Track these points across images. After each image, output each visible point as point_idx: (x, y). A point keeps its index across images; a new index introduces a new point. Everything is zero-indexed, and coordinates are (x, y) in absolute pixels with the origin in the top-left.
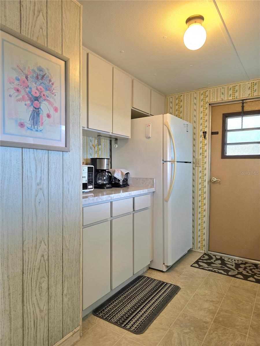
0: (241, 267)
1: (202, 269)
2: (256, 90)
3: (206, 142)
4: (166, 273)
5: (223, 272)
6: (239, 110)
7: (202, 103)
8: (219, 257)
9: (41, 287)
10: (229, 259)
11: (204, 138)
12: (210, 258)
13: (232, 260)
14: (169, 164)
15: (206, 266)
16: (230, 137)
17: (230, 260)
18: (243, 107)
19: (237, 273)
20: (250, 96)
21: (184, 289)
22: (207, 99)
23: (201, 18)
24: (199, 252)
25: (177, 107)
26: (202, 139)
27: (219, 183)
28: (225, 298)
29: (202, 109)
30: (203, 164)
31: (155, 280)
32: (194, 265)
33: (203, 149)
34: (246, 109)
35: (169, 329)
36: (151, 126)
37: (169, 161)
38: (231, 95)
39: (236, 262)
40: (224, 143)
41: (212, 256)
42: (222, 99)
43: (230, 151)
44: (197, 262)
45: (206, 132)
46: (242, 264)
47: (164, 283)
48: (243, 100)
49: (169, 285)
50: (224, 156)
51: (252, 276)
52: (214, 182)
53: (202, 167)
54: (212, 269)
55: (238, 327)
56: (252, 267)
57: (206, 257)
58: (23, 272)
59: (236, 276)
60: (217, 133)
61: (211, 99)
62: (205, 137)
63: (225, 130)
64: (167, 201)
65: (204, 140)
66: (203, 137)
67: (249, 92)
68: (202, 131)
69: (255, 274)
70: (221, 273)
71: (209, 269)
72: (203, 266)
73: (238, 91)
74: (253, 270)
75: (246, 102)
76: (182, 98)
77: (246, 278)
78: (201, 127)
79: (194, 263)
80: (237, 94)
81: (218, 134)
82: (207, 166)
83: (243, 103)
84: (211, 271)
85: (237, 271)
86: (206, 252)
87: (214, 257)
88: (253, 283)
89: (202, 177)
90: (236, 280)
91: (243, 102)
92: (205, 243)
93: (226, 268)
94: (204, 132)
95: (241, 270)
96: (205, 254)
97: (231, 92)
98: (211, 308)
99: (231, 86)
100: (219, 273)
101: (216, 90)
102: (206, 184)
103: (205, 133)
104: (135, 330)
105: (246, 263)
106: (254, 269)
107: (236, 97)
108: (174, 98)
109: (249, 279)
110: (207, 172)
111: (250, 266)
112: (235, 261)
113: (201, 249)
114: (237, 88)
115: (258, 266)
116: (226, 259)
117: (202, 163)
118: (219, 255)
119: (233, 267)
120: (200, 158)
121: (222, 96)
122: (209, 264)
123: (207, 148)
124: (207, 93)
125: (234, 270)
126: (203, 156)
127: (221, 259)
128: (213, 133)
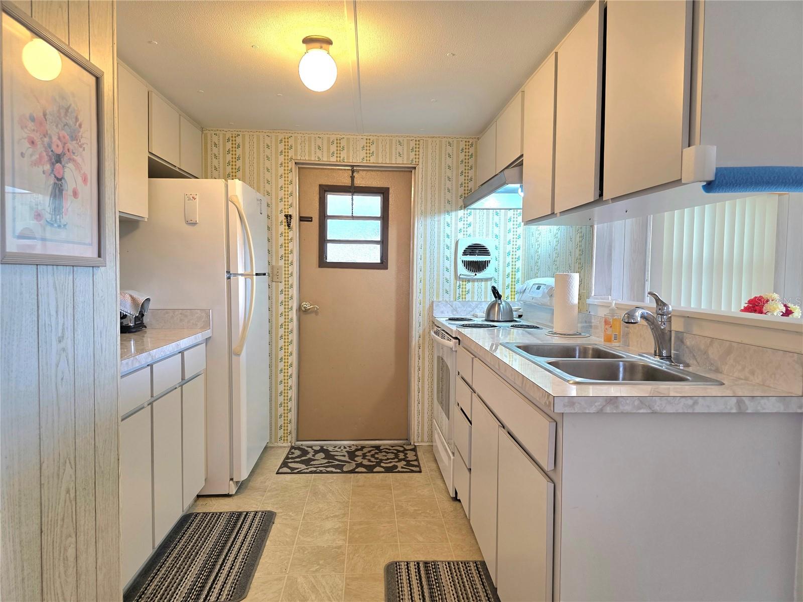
0: (358, 456)
1: (299, 473)
2: (373, 153)
3: (291, 234)
4: (236, 497)
5: (334, 470)
6: (347, 182)
7: (281, 159)
8: (318, 448)
9: (67, 556)
10: (335, 447)
11: (287, 227)
12: (304, 452)
13: (340, 448)
14: (241, 280)
15: (303, 467)
16: (334, 229)
17: (336, 449)
18: (352, 178)
19: (355, 466)
20: (365, 161)
21: (282, 512)
22: (291, 153)
23: (329, 42)
24: (281, 447)
25: (229, 157)
26: (283, 228)
27: (316, 313)
28: (351, 506)
29: (281, 171)
30: (287, 276)
31: (221, 513)
32: (280, 471)
33: (287, 248)
34: (359, 182)
35: (287, 575)
36: (197, 199)
37: (242, 275)
38: (333, 153)
39: (348, 449)
40: (323, 241)
41: (306, 448)
42: (319, 158)
43: (334, 254)
44: (285, 464)
45: (290, 216)
46: (357, 450)
47: (240, 514)
48: (353, 166)
49: (252, 514)
50: (323, 262)
51: (378, 464)
52: (306, 311)
53: (283, 283)
54: (315, 469)
55: (383, 538)
56: (373, 452)
57: (297, 453)
58: (41, 529)
59: (356, 470)
60: (309, 219)
61: (299, 154)
62: (289, 225)
63: (323, 217)
64: (238, 355)
65: (287, 231)
66: (285, 226)
67: (363, 154)
68: (284, 214)
69: (381, 461)
70: (332, 472)
71: (310, 470)
72: (298, 469)
73: (345, 149)
74: (376, 456)
75: (358, 171)
76: (239, 140)
77: (370, 469)
78: (281, 206)
79: (281, 467)
80: (343, 154)
81: (311, 221)
82: (294, 280)
83: (353, 172)
84: (315, 472)
85: (354, 463)
86: (293, 445)
87: (309, 449)
88: (382, 474)
89: (285, 301)
90: (357, 476)
91: (353, 169)
92: (292, 427)
93: (337, 463)
94: (286, 216)
95: (359, 460)
96: (292, 447)
97: (333, 148)
98: (337, 526)
99: (333, 137)
100: (328, 472)
101: (307, 138)
102: (294, 315)
103: (288, 217)
104: (228, 598)
105: (363, 448)
106: (376, 453)
107: (342, 159)
108: (221, 136)
109: (375, 470)
110: (294, 292)
111: (369, 452)
112: (345, 448)
113: (284, 440)
114: (344, 143)
115: (381, 448)
116: (330, 449)
117: (285, 274)
118: (317, 444)
119: (346, 459)
120: (280, 264)
121: (319, 153)
122: (307, 462)
123: (294, 246)
124: (291, 142)
125: (349, 462)
126: (287, 262)
127: (322, 450)
128: (302, 219)
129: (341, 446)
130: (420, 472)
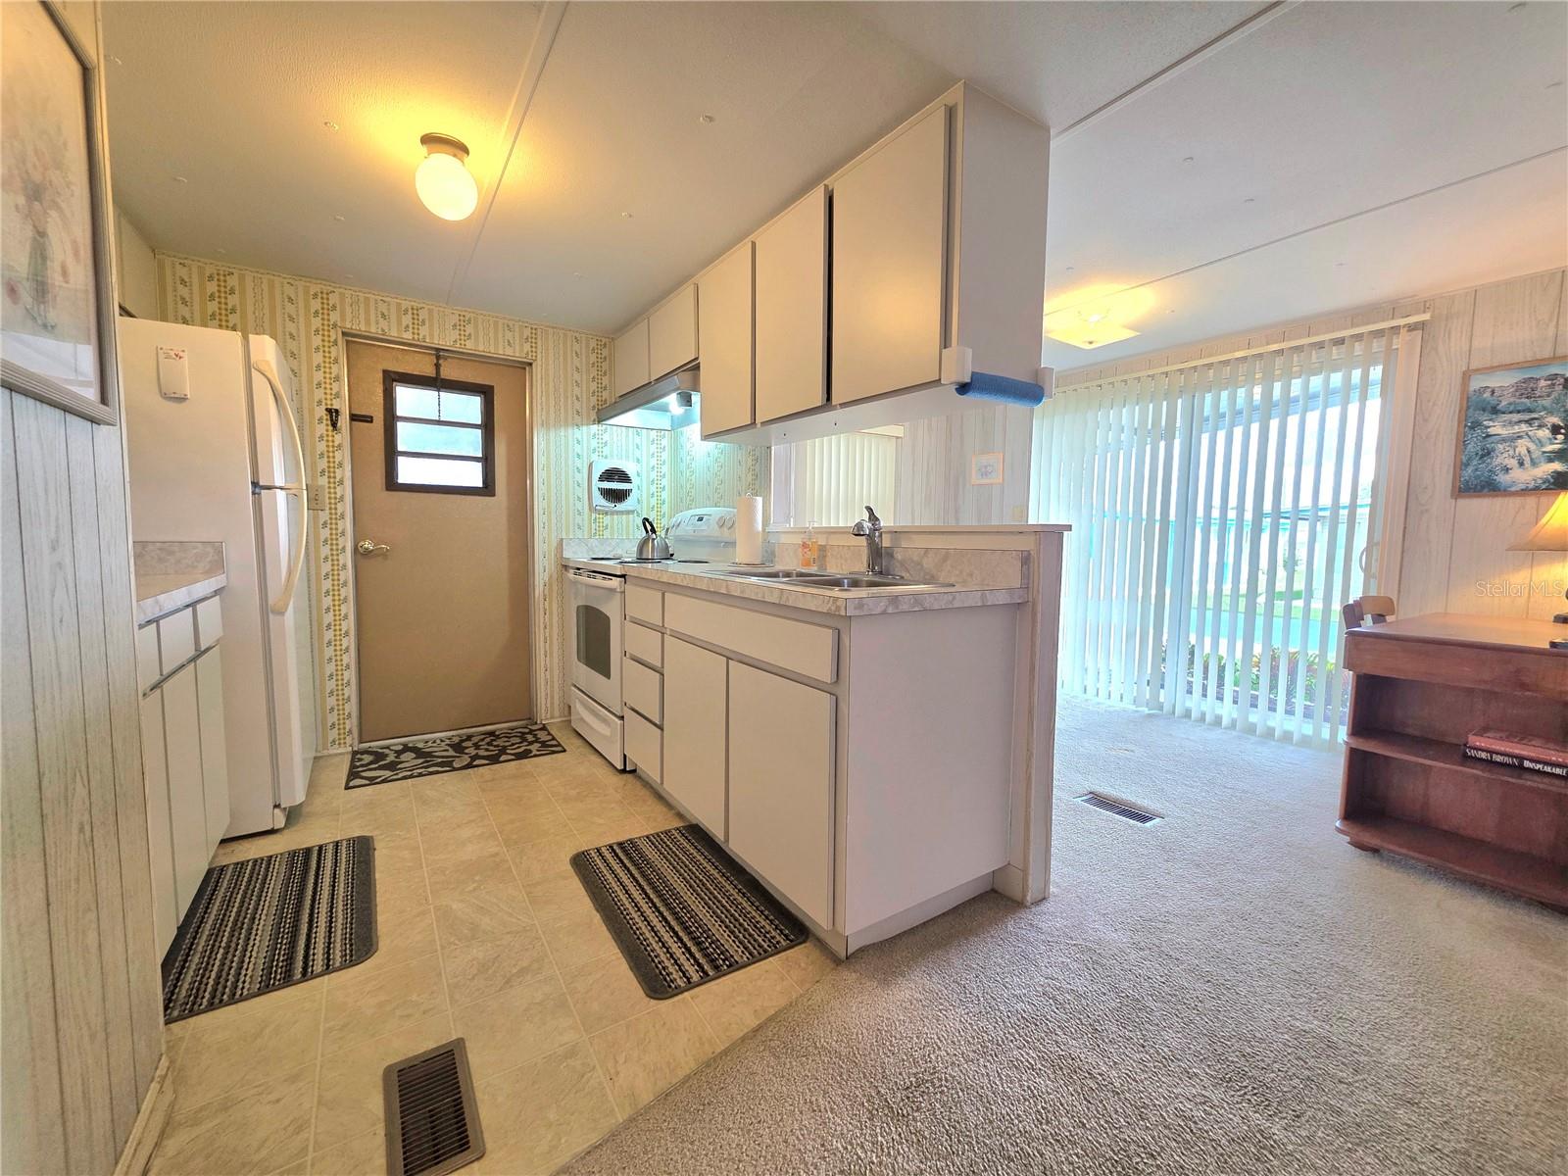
0: (467, 748)
1: (383, 781)
2: (470, 335)
3: (338, 439)
4: (286, 831)
5: (440, 769)
6: (429, 371)
7: (316, 322)
8: (401, 747)
10: (427, 742)
11: (330, 428)
12: (379, 756)
13: (434, 742)
14: (281, 495)
15: (387, 773)
16: (407, 436)
17: (430, 744)
18: (437, 366)
19: (469, 760)
20: (458, 345)
22: (334, 317)
23: (465, 151)
24: (336, 755)
26: (323, 428)
27: (384, 555)
28: (488, 805)
29: (317, 341)
30: (333, 501)
31: (271, 857)
32: (351, 784)
33: (331, 460)
34: (449, 372)
35: (432, 906)
37: (281, 488)
38: (407, 326)
39: (448, 742)
40: (391, 453)
41: (380, 751)
42: (383, 330)
43: (409, 471)
44: (353, 774)
45: (337, 411)
46: (463, 741)
47: (308, 851)
48: (437, 350)
49: (330, 846)
50: (391, 483)
51: (503, 751)
52: (367, 553)
53: (327, 511)
54: (409, 773)
56: (488, 740)
57: (367, 758)
59: (475, 763)
60: (369, 419)
61: (348, 320)
62: (334, 425)
63: (391, 419)
64: (282, 613)
65: (330, 433)
66: (327, 425)
67: (455, 335)
68: (324, 407)
69: (505, 748)
70: (438, 772)
71: (400, 776)
72: (380, 777)
73: (427, 322)
74: (495, 743)
75: (446, 358)
76: (233, 282)
77: (494, 760)
78: (319, 394)
79: (348, 780)
80: (424, 331)
81: (372, 422)
82: (347, 507)
83: (438, 357)
84: (411, 777)
85: (466, 756)
86: (356, 749)
87: (386, 751)
88: (513, 763)
89: (332, 539)
90: (479, 771)
91: (439, 354)
92: (352, 724)
93: (440, 760)
94: (329, 411)
95: (472, 751)
96: (355, 753)
97: (407, 320)
98: (478, 832)
99: (405, 304)
100: (431, 773)
101: (362, 299)
102: (347, 558)
103: (333, 414)
104: (346, 961)
105: (469, 738)
106: (494, 740)
107: (421, 337)
108: (194, 269)
109: (501, 759)
110: (348, 524)
111: (483, 740)
112: (442, 741)
113: (340, 744)
114: (424, 314)
115: (497, 733)
116: (420, 745)
117: (330, 498)
118: (397, 743)
119: (451, 753)
120: (320, 483)
121: (383, 324)
122: (392, 766)
123: (344, 456)
124: (334, 299)
125: (458, 757)
126: (332, 480)
127: (406, 748)
128: (354, 418)
129: (437, 739)
130: (565, 751)
